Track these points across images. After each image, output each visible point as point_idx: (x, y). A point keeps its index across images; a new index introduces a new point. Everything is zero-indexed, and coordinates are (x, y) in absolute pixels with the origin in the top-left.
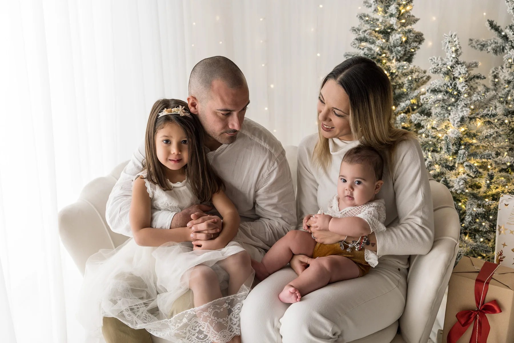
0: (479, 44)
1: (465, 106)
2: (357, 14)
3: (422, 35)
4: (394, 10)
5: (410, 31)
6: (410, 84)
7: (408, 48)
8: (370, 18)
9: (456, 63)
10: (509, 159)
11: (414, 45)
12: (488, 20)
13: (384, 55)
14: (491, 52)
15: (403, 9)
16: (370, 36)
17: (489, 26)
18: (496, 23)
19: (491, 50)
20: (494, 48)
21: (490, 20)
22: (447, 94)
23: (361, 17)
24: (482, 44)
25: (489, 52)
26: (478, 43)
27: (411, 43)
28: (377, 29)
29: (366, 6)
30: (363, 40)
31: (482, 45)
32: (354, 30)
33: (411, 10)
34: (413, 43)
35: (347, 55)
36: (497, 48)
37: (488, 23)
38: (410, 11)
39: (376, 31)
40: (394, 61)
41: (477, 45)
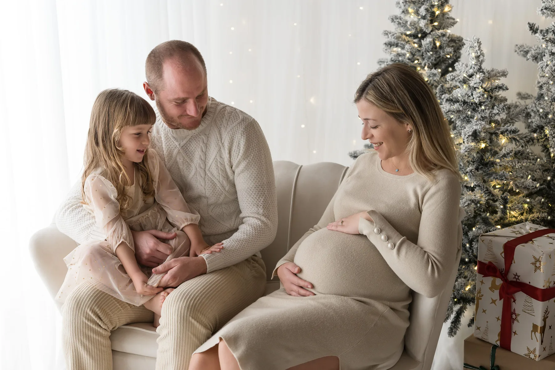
0: (522, 51)
1: (482, 119)
2: (388, 17)
3: (462, 39)
4: (423, 12)
5: (444, 35)
6: (441, 93)
7: (442, 54)
8: (403, 21)
9: (478, 71)
10: (531, 183)
11: (448, 50)
12: (529, 23)
13: (416, 62)
14: (530, 59)
15: (437, 10)
16: (397, 40)
17: (529, 30)
18: (538, 26)
19: (530, 57)
20: (534, 54)
21: (531, 22)
22: (464, 105)
23: (393, 20)
24: (525, 50)
25: (528, 59)
26: (521, 49)
27: (446, 48)
28: (408, 33)
29: (398, 7)
30: (393, 45)
31: (525, 52)
32: (386, 33)
33: (449, 11)
34: (447, 48)
35: (381, 62)
36: (538, 55)
37: (528, 27)
38: (449, 13)
39: (407, 35)
40: (426, 68)
41: (521, 51)
